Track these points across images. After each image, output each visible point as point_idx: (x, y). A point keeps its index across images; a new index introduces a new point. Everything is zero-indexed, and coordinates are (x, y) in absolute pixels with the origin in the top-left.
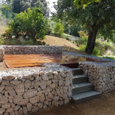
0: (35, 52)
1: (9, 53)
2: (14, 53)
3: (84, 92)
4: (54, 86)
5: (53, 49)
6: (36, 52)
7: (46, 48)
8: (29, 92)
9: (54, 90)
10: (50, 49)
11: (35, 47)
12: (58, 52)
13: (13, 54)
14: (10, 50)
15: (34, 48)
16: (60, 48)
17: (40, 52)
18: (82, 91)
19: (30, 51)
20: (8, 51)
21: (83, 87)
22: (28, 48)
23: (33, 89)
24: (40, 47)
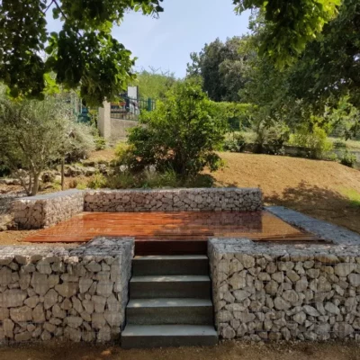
0: (173, 206)
1: (106, 208)
2: (119, 208)
3: (176, 324)
4: (67, 291)
5: (230, 198)
6: (177, 207)
7: (205, 195)
8: (8, 294)
9: (67, 300)
10: (217, 198)
11: (173, 193)
12: (244, 206)
13: (116, 211)
14: (110, 200)
15: (171, 196)
16: (251, 196)
17: (187, 206)
18: (169, 320)
19: (160, 204)
20: (104, 203)
21: (172, 307)
22: (153, 196)
23: (18, 291)
24: (188, 193)
